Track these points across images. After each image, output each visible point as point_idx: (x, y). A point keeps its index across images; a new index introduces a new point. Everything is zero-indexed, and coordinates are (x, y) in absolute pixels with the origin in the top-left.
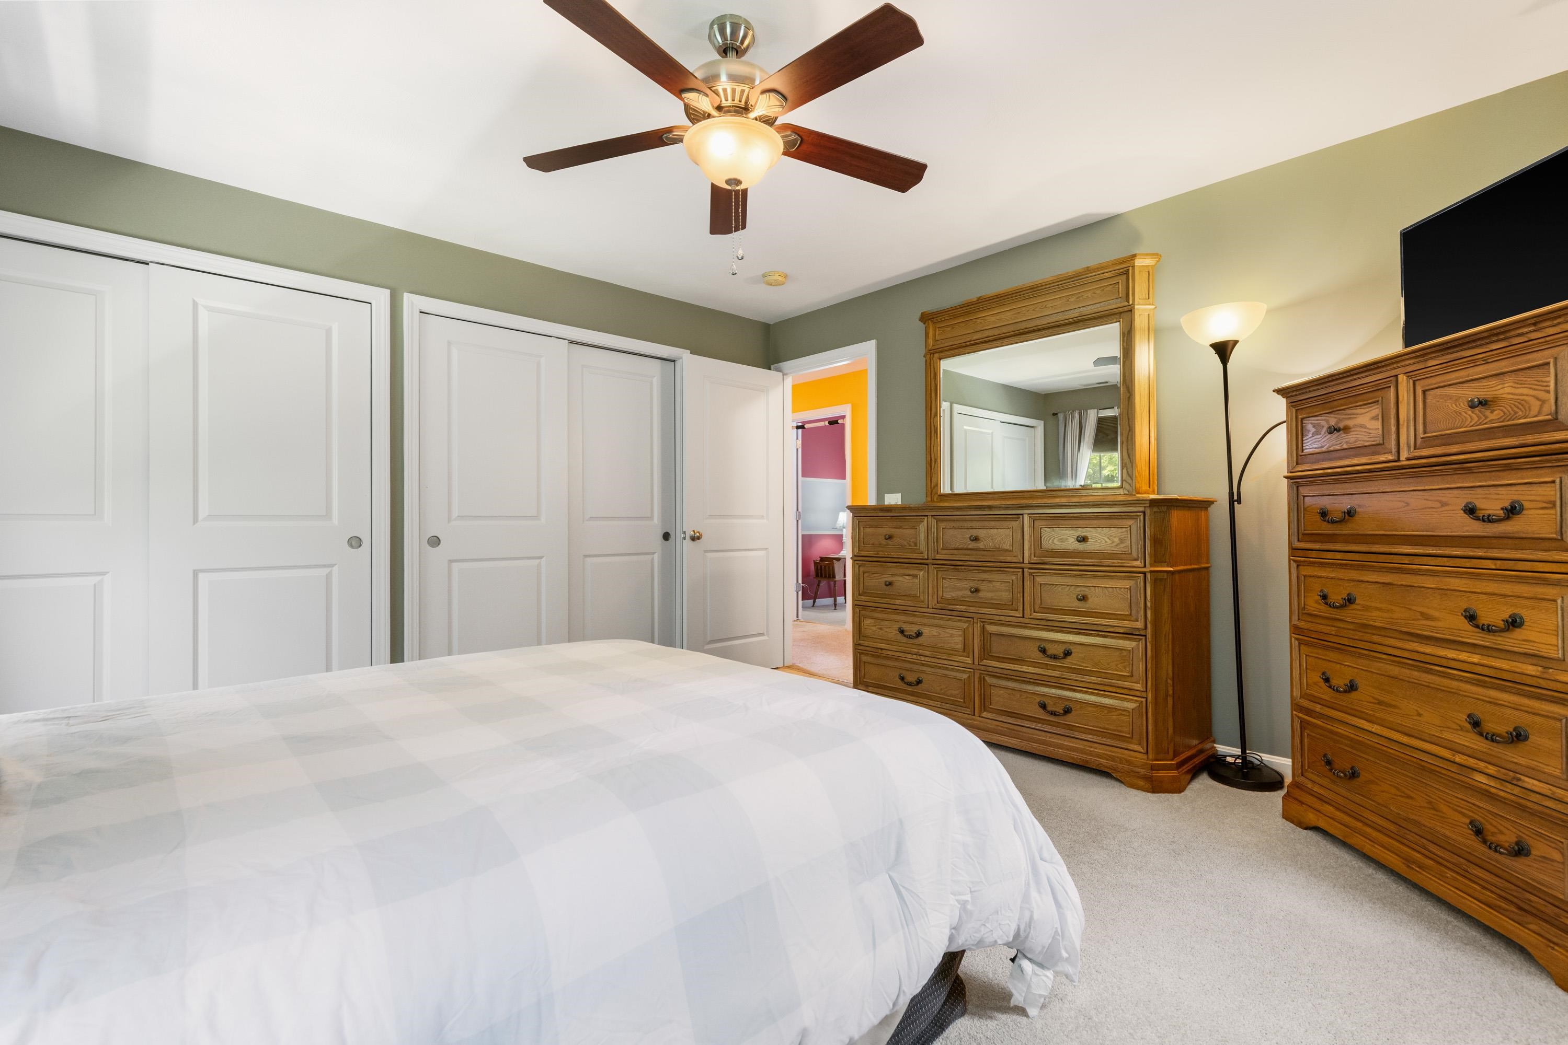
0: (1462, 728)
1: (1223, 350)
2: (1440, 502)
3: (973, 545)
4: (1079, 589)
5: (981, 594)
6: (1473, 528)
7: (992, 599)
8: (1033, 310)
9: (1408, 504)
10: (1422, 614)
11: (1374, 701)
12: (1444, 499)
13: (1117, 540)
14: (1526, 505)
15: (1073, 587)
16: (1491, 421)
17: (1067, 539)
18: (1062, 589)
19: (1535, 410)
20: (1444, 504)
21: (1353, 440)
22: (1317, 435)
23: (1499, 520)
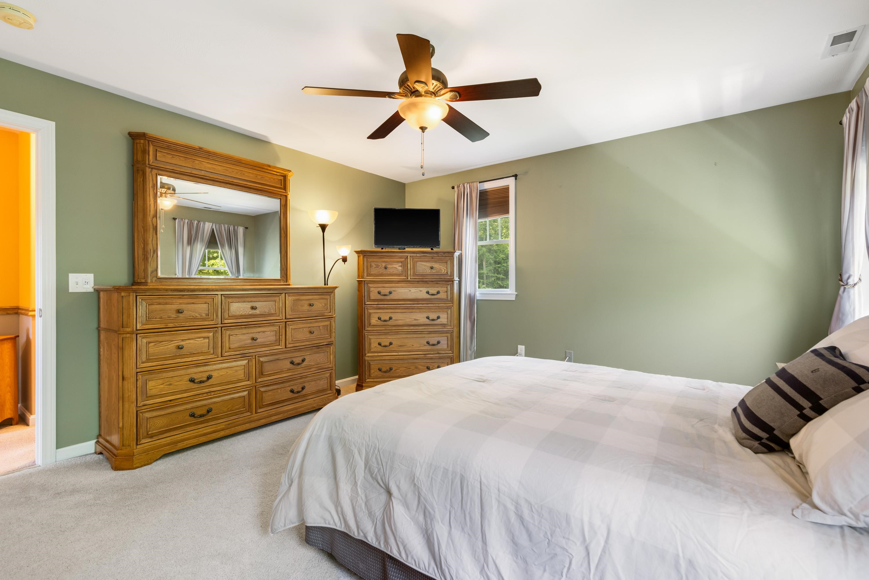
0: (425, 345)
1: (323, 227)
2: (420, 290)
3: (253, 312)
4: (309, 329)
5: (258, 340)
6: (428, 297)
7: (264, 342)
8: (236, 173)
9: (410, 291)
10: (415, 319)
11: (398, 346)
12: (421, 290)
13: (324, 304)
14: (440, 292)
15: (307, 328)
16: (434, 272)
17: (304, 305)
18: (302, 330)
19: (443, 272)
20: (421, 291)
21: (392, 271)
22: (377, 268)
23: (436, 295)
